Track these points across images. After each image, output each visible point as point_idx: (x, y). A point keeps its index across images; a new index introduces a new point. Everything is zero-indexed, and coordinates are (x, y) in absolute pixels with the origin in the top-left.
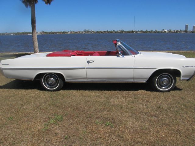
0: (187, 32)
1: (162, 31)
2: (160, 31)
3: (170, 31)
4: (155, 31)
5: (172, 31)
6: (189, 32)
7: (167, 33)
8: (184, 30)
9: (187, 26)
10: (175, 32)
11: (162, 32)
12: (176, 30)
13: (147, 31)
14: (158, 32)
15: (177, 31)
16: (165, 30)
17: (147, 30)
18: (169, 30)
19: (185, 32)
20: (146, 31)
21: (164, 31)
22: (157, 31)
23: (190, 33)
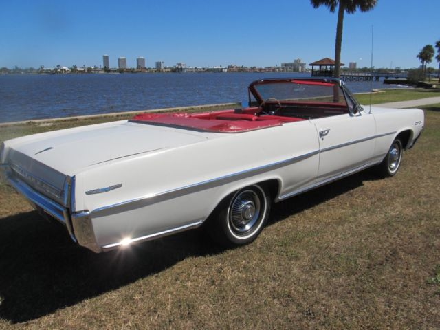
0: (109, 71)
1: (56, 70)
2: (52, 69)
3: (74, 70)
4: (38, 68)
5: (79, 69)
6: (114, 71)
7: (69, 74)
8: (103, 67)
9: (106, 59)
10: (86, 71)
11: (57, 72)
12: (87, 67)
13: (21, 70)
14: (47, 72)
15: (89, 70)
16: (64, 68)
17: (19, 67)
18: (71, 66)
19: (105, 71)
20: (17, 68)
21: (62, 70)
22: (45, 69)
23: (115, 73)
